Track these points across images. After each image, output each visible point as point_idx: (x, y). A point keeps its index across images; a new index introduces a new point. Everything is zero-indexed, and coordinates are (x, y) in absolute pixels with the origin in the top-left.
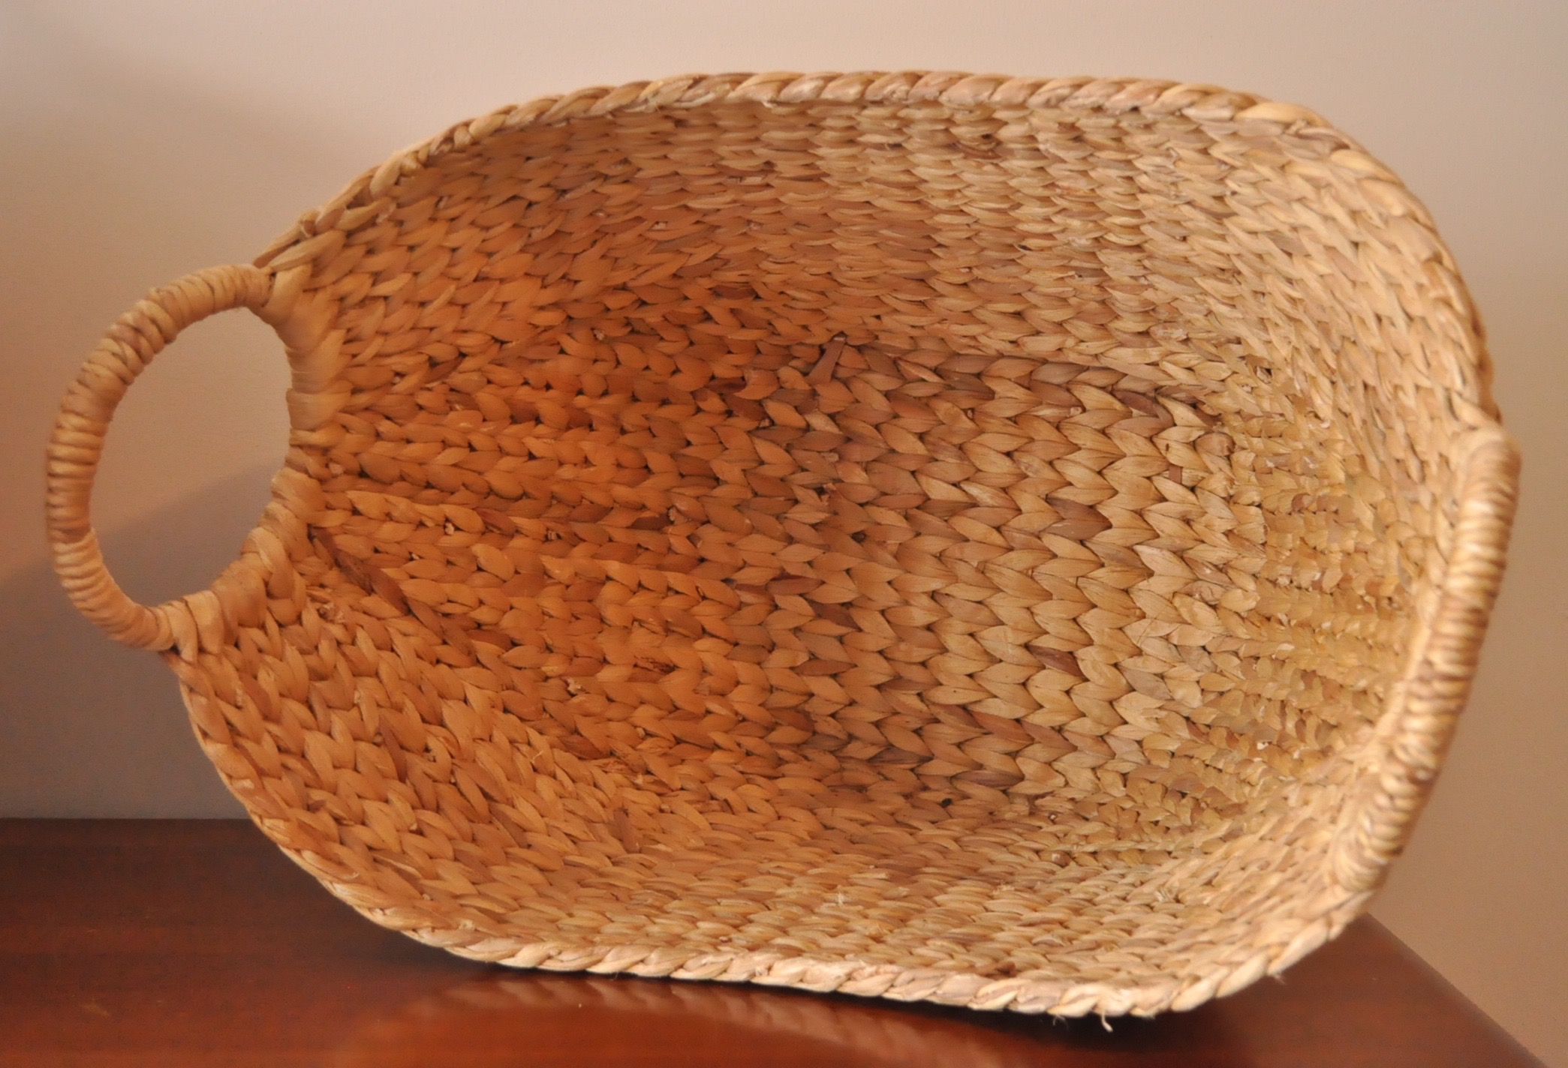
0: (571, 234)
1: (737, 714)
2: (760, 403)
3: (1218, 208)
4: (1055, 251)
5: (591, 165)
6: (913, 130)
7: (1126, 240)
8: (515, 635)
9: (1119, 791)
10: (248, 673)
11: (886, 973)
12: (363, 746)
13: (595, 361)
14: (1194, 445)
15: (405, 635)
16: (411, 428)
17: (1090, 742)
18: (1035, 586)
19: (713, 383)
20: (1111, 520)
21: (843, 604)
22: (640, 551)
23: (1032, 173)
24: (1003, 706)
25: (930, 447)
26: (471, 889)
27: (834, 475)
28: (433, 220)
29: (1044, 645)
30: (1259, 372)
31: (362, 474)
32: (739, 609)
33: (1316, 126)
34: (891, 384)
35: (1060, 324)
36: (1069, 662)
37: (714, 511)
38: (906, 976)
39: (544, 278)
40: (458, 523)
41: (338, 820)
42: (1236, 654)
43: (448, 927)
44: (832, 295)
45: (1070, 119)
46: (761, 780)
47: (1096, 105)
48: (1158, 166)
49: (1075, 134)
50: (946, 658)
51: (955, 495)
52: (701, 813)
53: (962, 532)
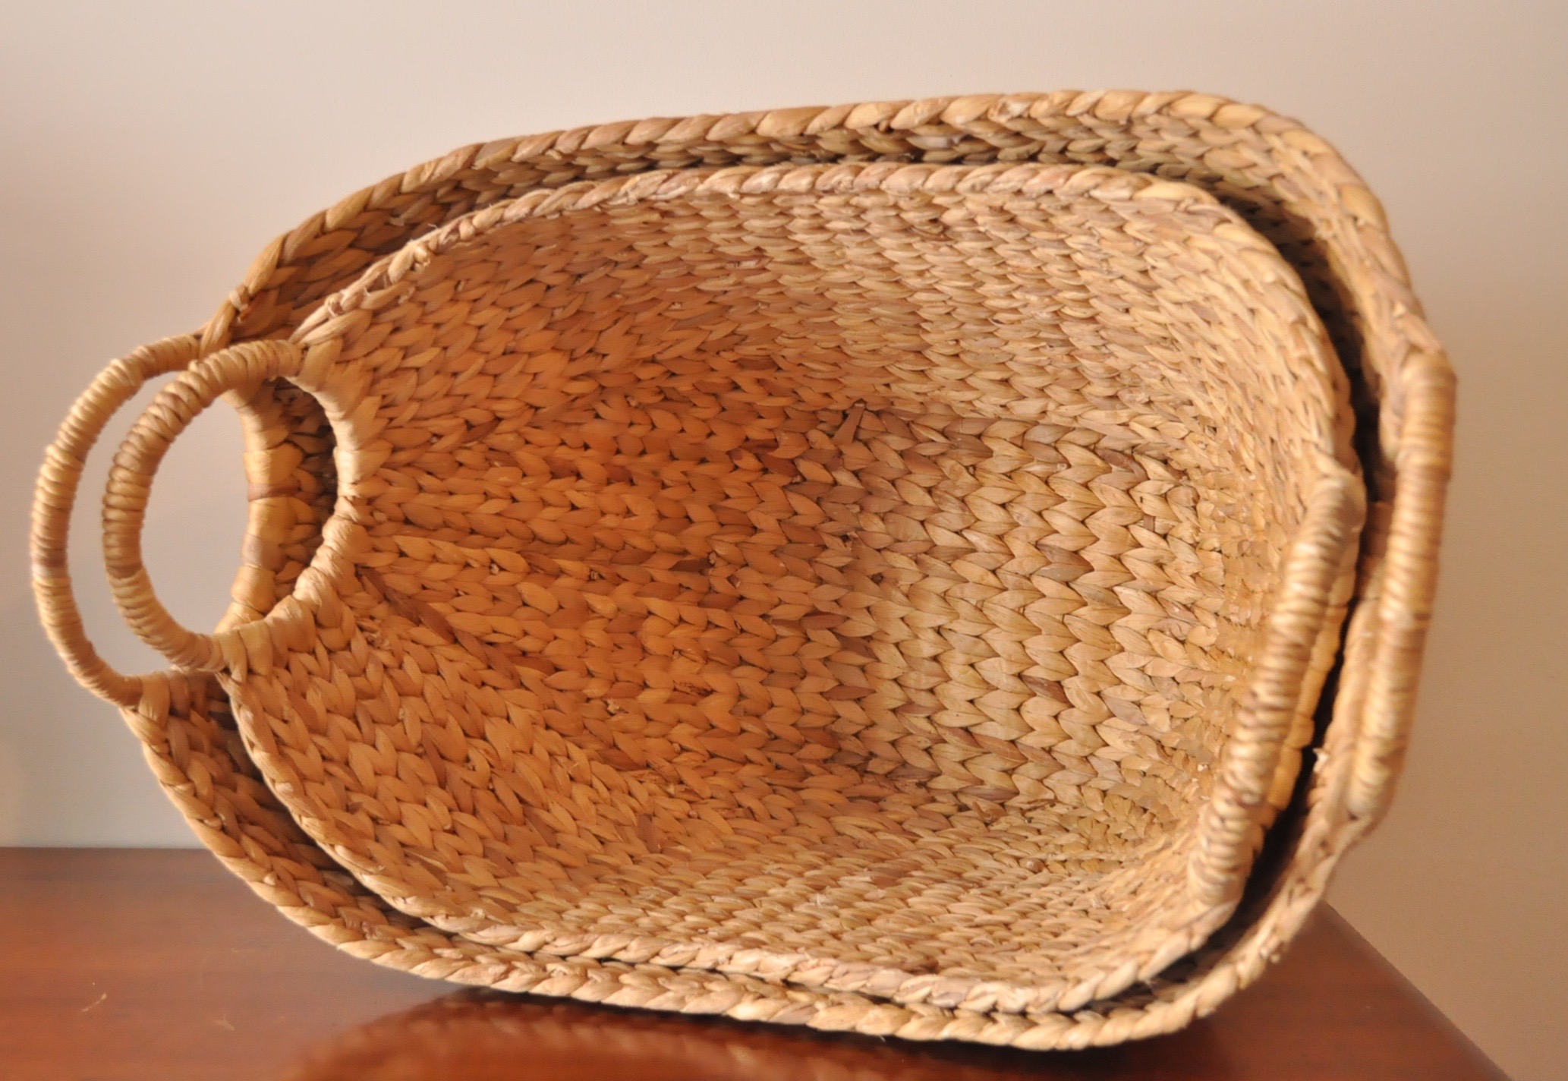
0: (593, 313)
1: (770, 733)
2: (792, 461)
3: (1144, 281)
4: (1025, 323)
5: (597, 253)
6: (869, 217)
7: (1080, 313)
8: (558, 662)
9: (1098, 806)
10: (297, 694)
11: (825, 965)
12: (406, 757)
13: (631, 424)
14: (1164, 497)
15: (451, 661)
16: (453, 482)
17: (1075, 762)
18: (1025, 621)
19: (748, 444)
20: (1093, 564)
21: (864, 638)
22: (682, 589)
23: (985, 253)
24: (999, 728)
25: (937, 500)
26: (494, 882)
27: (856, 524)
28: (454, 300)
29: (1032, 675)
30: (1207, 431)
31: (407, 521)
32: (775, 641)
33: (1203, 203)
34: (904, 444)
35: (1042, 390)
36: (1057, 690)
37: (751, 556)
38: (842, 968)
39: (572, 351)
40: (504, 564)
41: (375, 820)
42: (1199, 684)
43: (461, 914)
44: (844, 366)
45: (998, 203)
46: (786, 792)
47: (1016, 189)
48: (1086, 244)
49: (1008, 217)
50: (950, 685)
51: (958, 541)
52: (725, 819)
53: (962, 574)
